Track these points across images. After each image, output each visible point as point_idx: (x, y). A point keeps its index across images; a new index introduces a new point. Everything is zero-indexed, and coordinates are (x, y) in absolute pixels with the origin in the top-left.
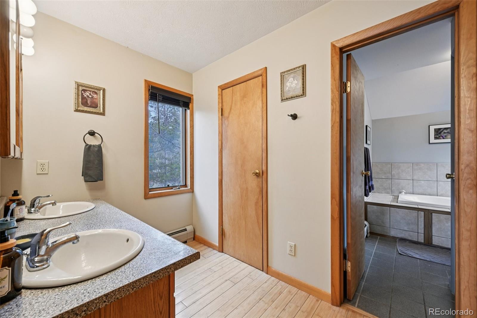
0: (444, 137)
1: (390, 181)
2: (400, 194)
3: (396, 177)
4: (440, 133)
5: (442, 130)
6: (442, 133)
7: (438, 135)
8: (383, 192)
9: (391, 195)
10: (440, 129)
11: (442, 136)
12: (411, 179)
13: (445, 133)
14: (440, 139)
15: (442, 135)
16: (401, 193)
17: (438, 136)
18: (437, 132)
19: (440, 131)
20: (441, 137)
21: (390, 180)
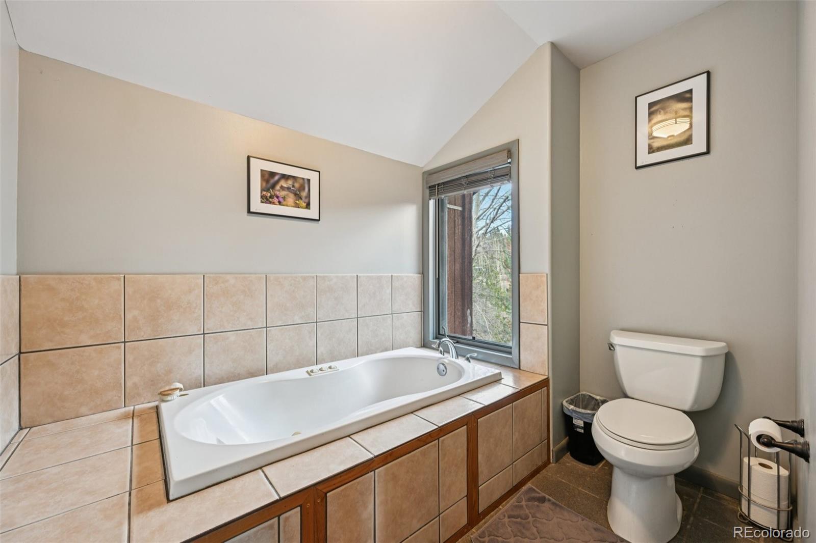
0: (281, 200)
1: (116, 354)
2: (163, 401)
3: (146, 332)
4: (273, 187)
5: (277, 178)
6: (278, 187)
7: (268, 190)
8: (84, 410)
9: (125, 417)
10: (272, 174)
11: (277, 197)
12: (199, 330)
13: (282, 187)
14: (274, 203)
15: (278, 193)
16: (169, 398)
17: (269, 195)
18: (267, 181)
19: (272, 181)
20: (276, 200)
21: (119, 348)
